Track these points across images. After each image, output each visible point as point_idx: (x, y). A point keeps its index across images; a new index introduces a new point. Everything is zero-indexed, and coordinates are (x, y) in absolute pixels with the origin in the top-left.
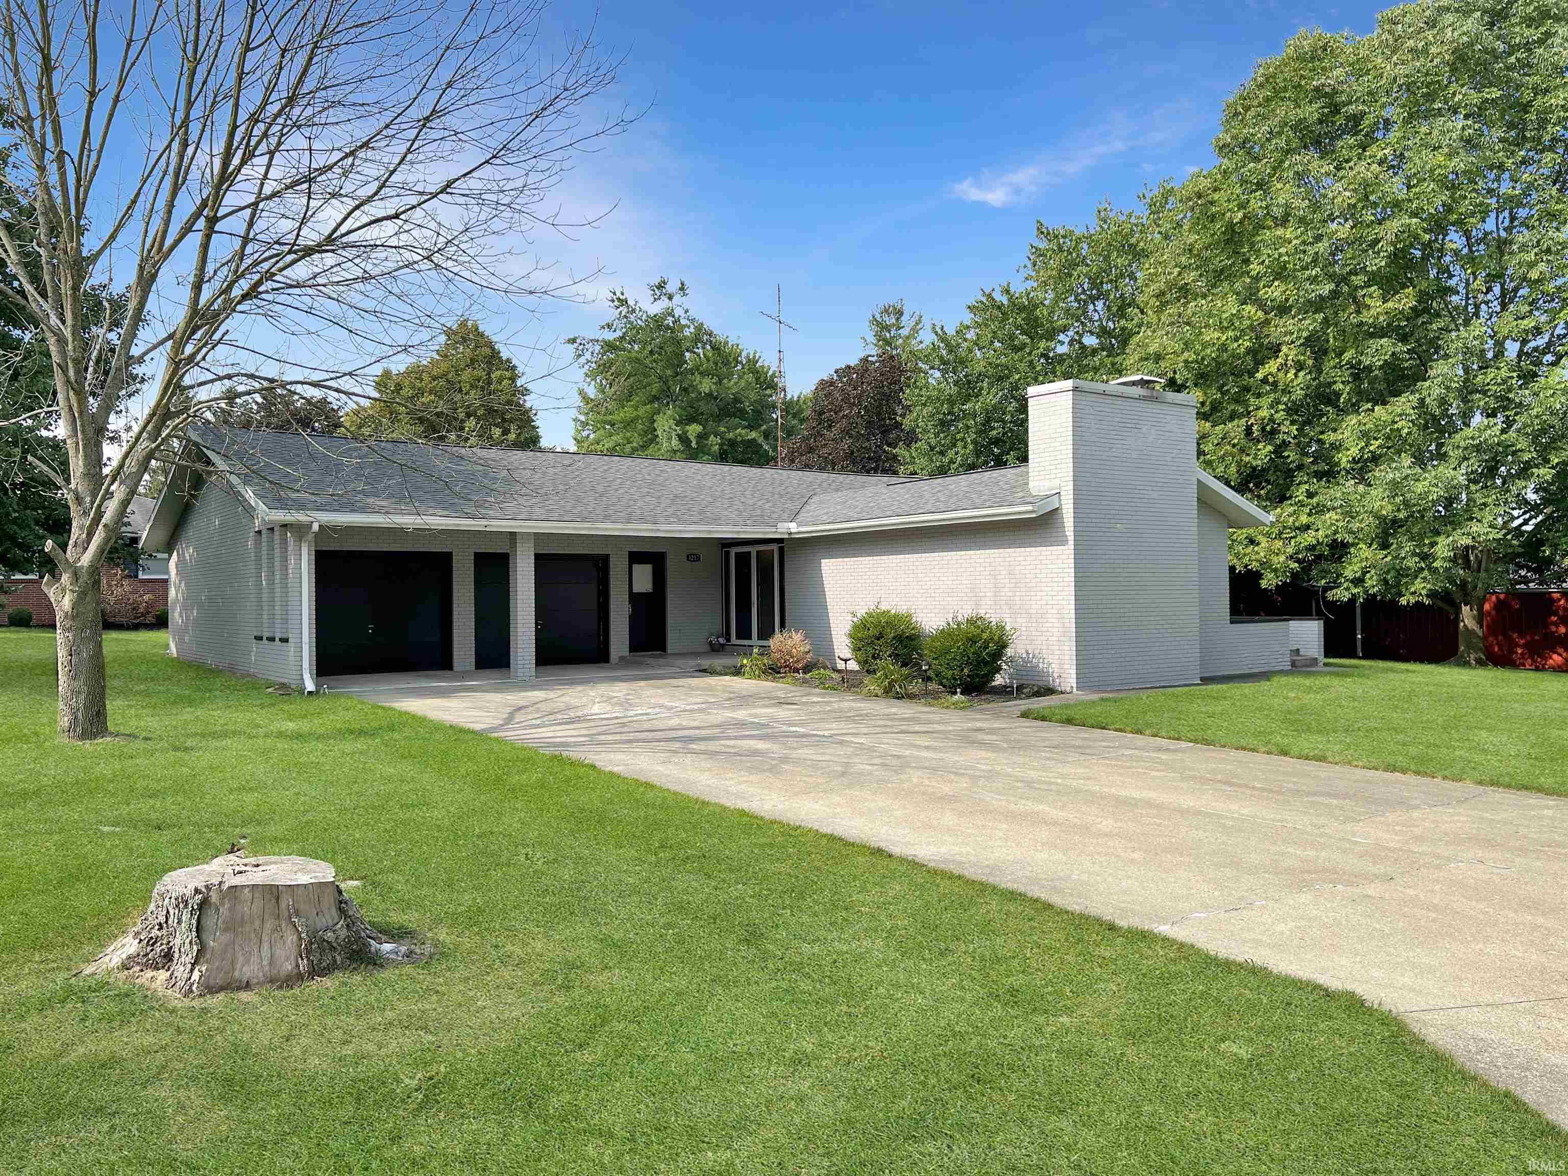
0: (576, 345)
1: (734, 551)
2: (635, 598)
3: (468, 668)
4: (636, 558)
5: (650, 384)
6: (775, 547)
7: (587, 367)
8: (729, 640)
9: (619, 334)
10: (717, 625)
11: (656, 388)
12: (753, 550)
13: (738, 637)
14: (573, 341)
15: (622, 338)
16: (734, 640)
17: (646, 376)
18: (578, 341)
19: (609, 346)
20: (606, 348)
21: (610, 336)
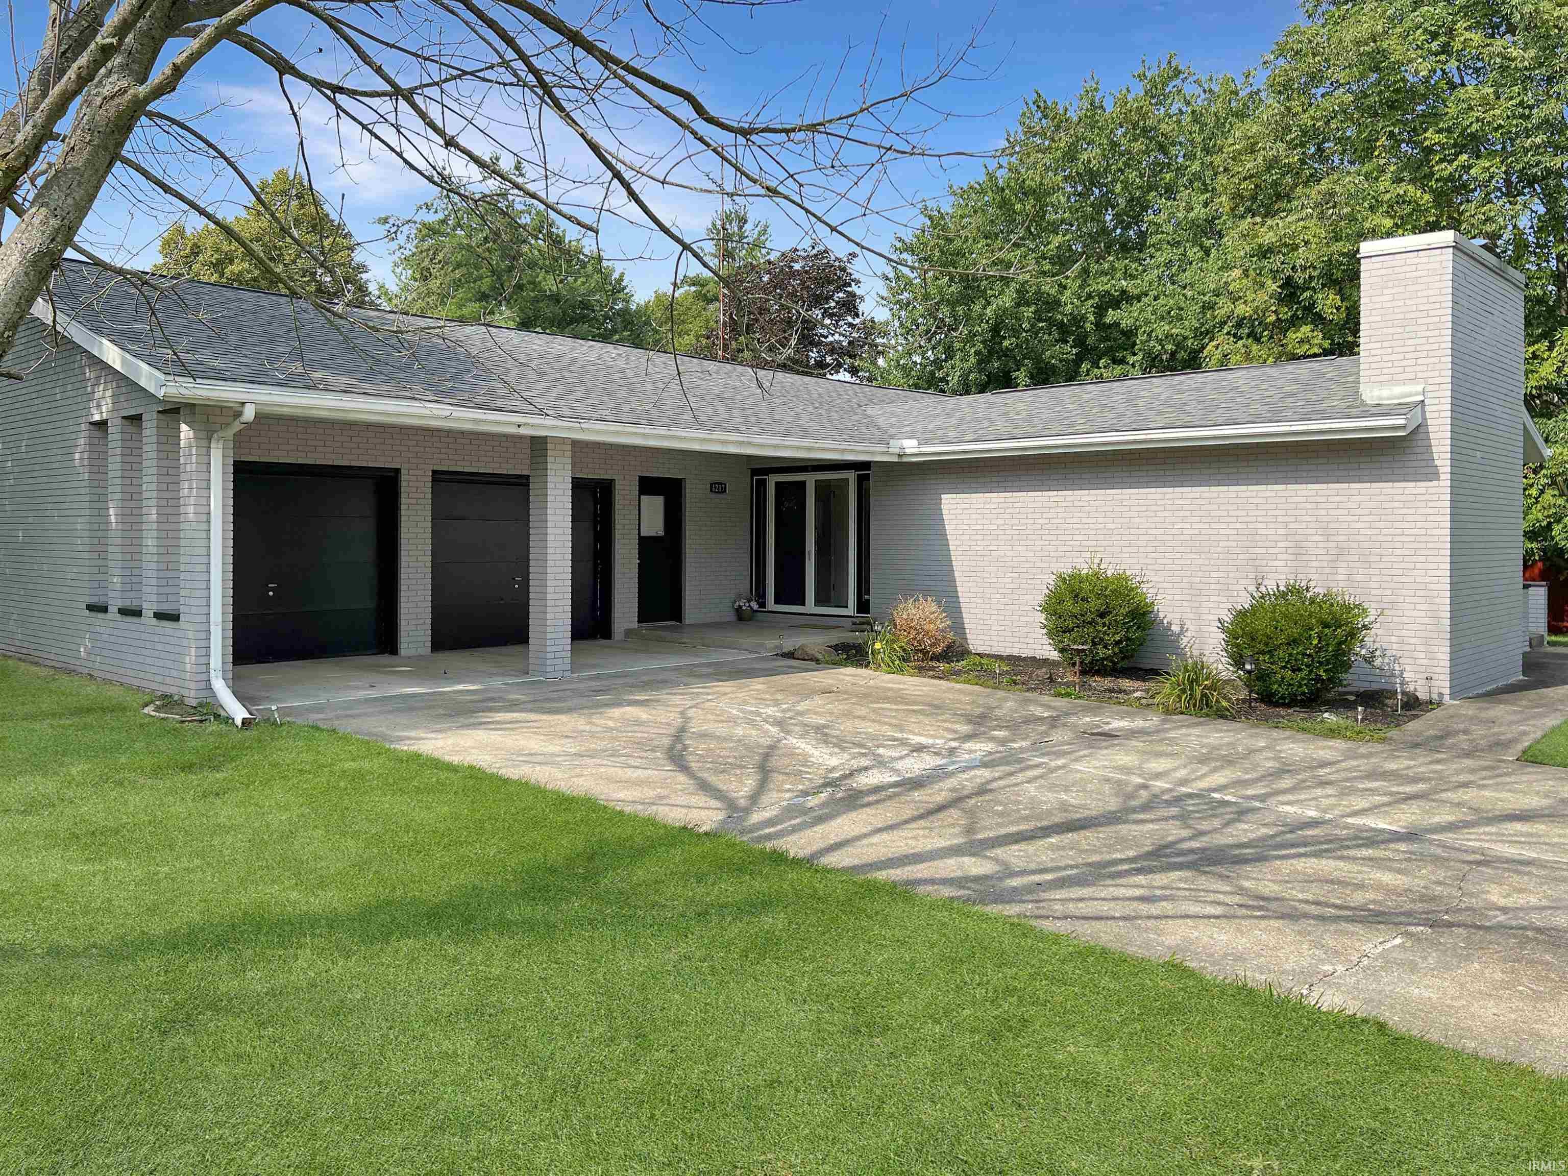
0: (387, 226)
1: (772, 480)
2: (644, 542)
3: (421, 651)
4: (648, 486)
5: (480, 278)
6: (851, 476)
7: (398, 254)
8: (762, 605)
9: (441, 216)
10: (744, 585)
11: (485, 284)
12: (810, 479)
13: (776, 602)
14: (385, 221)
15: (444, 222)
16: (771, 604)
17: (477, 267)
18: (391, 221)
19: (431, 231)
20: (425, 231)
21: (431, 218)
